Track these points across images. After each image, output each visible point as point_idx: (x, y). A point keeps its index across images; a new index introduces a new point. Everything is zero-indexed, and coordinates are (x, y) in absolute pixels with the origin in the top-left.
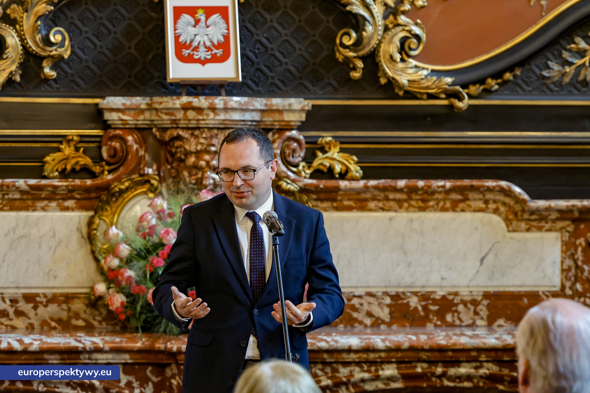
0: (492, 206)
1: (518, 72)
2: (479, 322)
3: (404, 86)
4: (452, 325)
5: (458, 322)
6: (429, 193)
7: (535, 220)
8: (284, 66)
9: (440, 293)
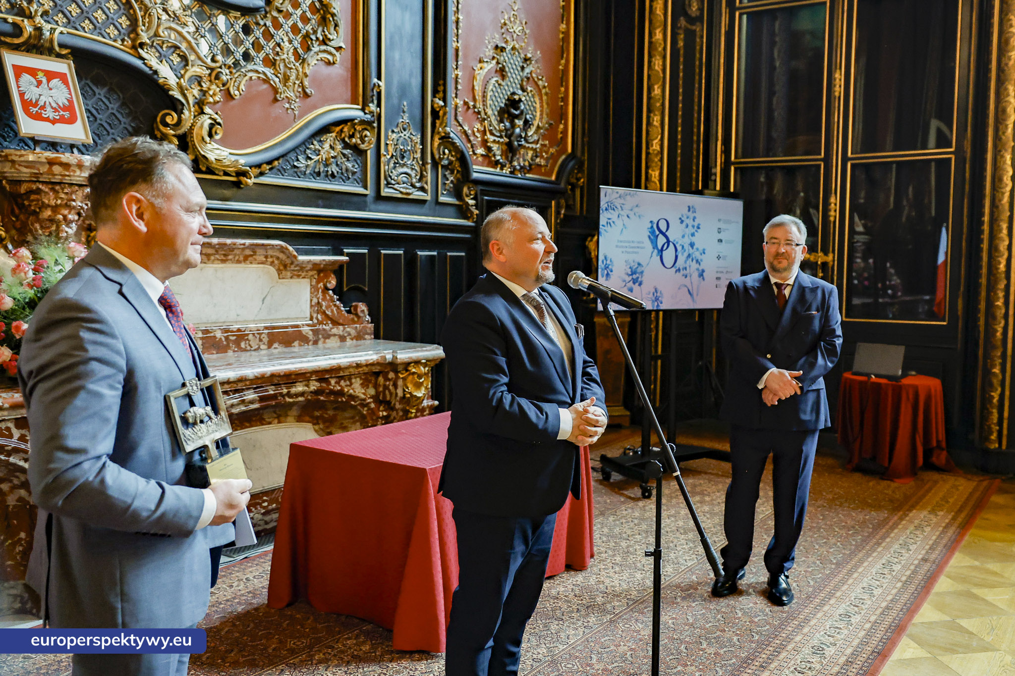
0: (270, 260)
1: (280, 161)
2: (262, 347)
3: (212, 163)
4: (245, 350)
5: (249, 348)
6: (232, 249)
7: (298, 271)
8: (111, 136)
9: (235, 327)
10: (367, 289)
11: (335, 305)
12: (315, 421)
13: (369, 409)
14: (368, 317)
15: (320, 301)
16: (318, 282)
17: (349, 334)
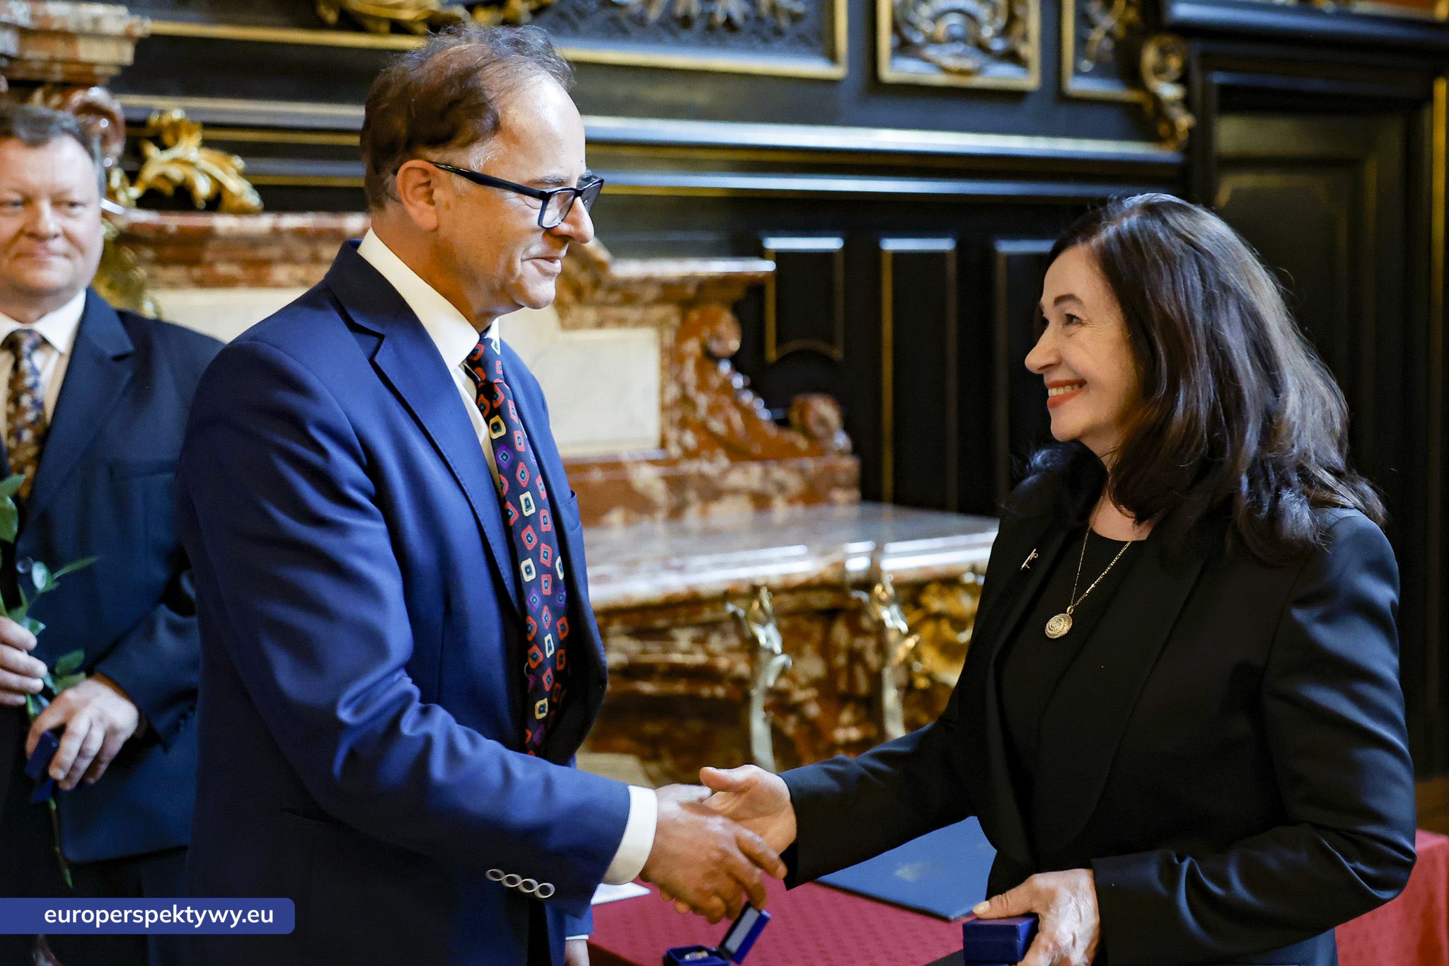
7: (620, 306)
10: (837, 353)
11: (737, 404)
12: (648, 752)
13: (804, 721)
14: (841, 440)
15: (691, 391)
16: (682, 336)
17: (782, 488)
